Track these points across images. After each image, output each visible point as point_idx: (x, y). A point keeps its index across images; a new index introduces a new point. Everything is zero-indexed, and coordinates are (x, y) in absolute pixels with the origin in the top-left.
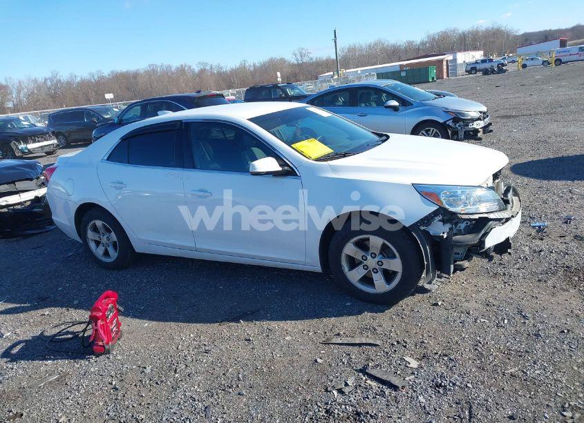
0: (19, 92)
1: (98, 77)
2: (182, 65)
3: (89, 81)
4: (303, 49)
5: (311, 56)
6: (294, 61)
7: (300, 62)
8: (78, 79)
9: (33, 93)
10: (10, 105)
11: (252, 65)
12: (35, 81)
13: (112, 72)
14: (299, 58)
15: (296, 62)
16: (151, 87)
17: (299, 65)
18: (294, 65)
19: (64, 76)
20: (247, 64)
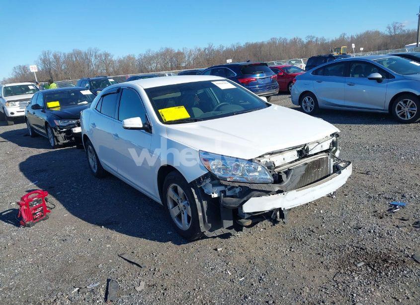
0: (189, 57)
1: (237, 47)
2: (295, 38)
3: (231, 50)
4: (397, 23)
5: (404, 28)
6: (387, 33)
7: (393, 34)
8: (225, 49)
9: (197, 58)
10: (184, 65)
11: (350, 37)
12: (199, 50)
13: (247, 44)
14: (393, 31)
15: (389, 34)
16: (270, 55)
17: (391, 36)
18: (387, 36)
19: (216, 46)
20: (346, 37)
